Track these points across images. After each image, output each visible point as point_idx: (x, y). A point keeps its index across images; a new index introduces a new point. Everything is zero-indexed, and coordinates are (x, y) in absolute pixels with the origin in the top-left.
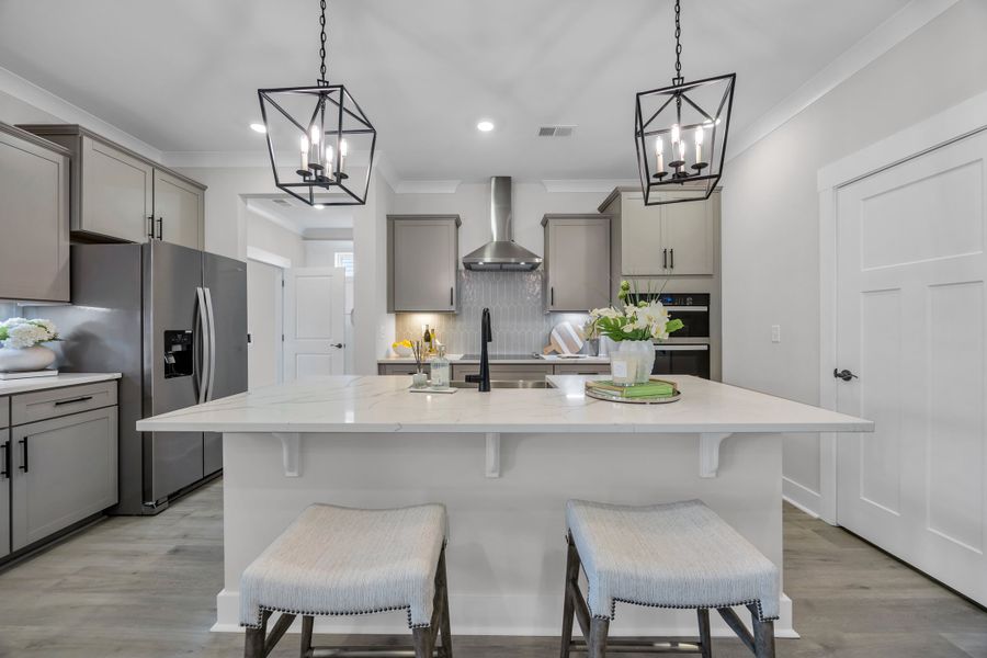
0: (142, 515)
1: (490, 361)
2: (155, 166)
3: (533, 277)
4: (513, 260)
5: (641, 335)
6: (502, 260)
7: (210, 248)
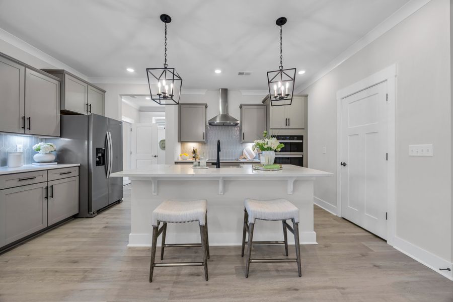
0: (88, 217)
1: (220, 161)
2: (88, 84)
3: (236, 129)
4: (228, 122)
5: (270, 149)
6: (224, 122)
7: (107, 115)
